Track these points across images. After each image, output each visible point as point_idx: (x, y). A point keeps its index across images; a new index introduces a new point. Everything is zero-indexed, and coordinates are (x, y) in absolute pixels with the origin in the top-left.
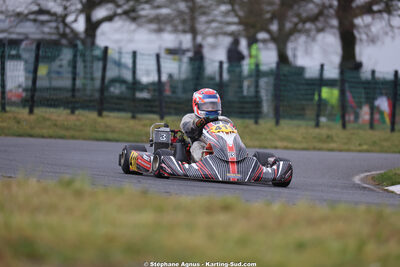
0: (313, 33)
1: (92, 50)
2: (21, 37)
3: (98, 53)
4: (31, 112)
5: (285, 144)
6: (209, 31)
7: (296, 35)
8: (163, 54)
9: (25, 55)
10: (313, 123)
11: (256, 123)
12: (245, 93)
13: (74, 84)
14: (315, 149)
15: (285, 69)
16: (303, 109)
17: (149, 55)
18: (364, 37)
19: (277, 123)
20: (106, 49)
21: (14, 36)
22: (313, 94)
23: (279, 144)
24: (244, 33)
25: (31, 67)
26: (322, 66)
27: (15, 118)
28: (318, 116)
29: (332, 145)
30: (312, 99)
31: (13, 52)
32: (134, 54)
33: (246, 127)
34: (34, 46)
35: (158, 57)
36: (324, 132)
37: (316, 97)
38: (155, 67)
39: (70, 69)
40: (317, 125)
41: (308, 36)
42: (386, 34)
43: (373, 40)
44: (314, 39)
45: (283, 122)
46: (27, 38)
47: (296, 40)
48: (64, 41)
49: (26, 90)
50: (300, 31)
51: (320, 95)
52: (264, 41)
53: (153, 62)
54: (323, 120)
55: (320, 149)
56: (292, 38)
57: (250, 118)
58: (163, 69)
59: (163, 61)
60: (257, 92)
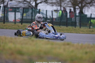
0: (89, 6)
1: (36, 10)
3: (38, 11)
4: (22, 24)
7: (85, 7)
8: (53, 11)
9: (20, 11)
12: (73, 20)
13: (32, 18)
15: (82, 15)
16: (87, 24)
17: (50, 11)
19: (80, 28)
20: (40, 9)
21: (18, 7)
23: (81, 32)
25: (22, 14)
26: (91, 14)
27: (18, 25)
28: (90, 26)
29: (93, 33)
31: (18, 10)
32: (47, 11)
33: (73, 28)
34: (23, 9)
35: (52, 11)
36: (91, 30)
38: (51, 14)
39: (31, 14)
40: (90, 28)
41: (88, 7)
44: (89, 8)
45: (82, 27)
46: (21, 7)
48: (30, 8)
49: (21, 19)
50: (86, 6)
51: (90, 21)
55: (90, 34)
56: (84, 8)
57: (74, 26)
58: (53, 14)
59: (53, 12)
60: (76, 20)
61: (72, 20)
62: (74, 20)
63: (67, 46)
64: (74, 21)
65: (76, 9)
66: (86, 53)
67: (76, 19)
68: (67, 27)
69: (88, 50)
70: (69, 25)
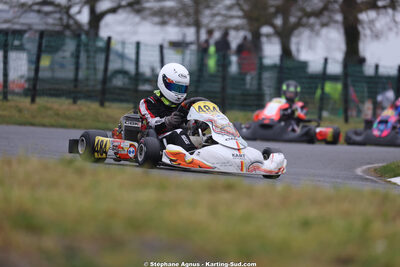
0: (317, 27)
1: (95, 41)
2: (24, 28)
3: (100, 44)
4: (33, 101)
6: (213, 25)
7: (301, 29)
8: (166, 45)
9: (28, 46)
10: (315, 117)
12: (248, 86)
13: (76, 75)
15: (289, 64)
17: (153, 46)
18: (368, 32)
20: (109, 39)
21: (17, 27)
22: (316, 88)
24: (247, 27)
25: (34, 58)
26: (326, 60)
27: (16, 107)
28: (321, 110)
30: (315, 93)
31: (17, 43)
32: (138, 44)
34: (37, 37)
35: (161, 47)
37: (319, 91)
38: (158, 59)
39: (73, 60)
41: (312, 30)
42: (390, 29)
43: (377, 36)
44: (318, 34)
46: (30, 29)
47: (300, 35)
48: (68, 33)
49: (28, 80)
50: (304, 26)
51: (323, 89)
52: (268, 36)
53: (157, 54)
54: (325, 114)
56: (296, 32)
58: (166, 60)
59: (166, 51)
60: (260, 85)
61: (245, 84)
62: (255, 82)
63: (225, 196)
64: (255, 87)
65: (264, 39)
66: (306, 224)
67: (260, 79)
69: (312, 212)
70: (233, 107)
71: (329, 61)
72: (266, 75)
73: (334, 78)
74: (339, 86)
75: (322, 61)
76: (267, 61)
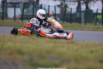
0: (95, 1)
1: (38, 5)
2: (20, 2)
3: (39, 6)
4: (22, 21)
5: (87, 29)
6: (68, 1)
8: (56, 6)
9: (21, 7)
10: (95, 24)
11: (80, 24)
12: (77, 16)
13: (33, 14)
14: (95, 31)
15: (88, 10)
16: (92, 20)
17: (53, 6)
19: (85, 24)
20: (42, 5)
21: (18, 2)
22: (95, 17)
23: (86, 29)
24: (77, 1)
25: (22, 10)
26: (97, 9)
27: (18, 22)
28: (96, 22)
29: (100, 30)
30: (95, 18)
31: (18, 6)
32: (49, 6)
33: (77, 25)
34: (23, 4)
35: (55, 7)
36: (97, 26)
37: (96, 18)
39: (32, 10)
40: (96, 25)
44: (95, 3)
45: (87, 24)
46: (21, 2)
47: (91, 3)
48: (31, 3)
49: (21, 15)
50: (92, 0)
51: (97, 17)
52: (82, 3)
53: (54, 8)
54: (97, 23)
55: (96, 31)
56: (90, 2)
57: (78, 23)
58: (56, 10)
59: (56, 8)
61: (76, 16)
62: (79, 15)
63: (71, 45)
64: (79, 17)
65: (81, 4)
66: (92, 52)
67: (80, 14)
68: (71, 23)
69: (94, 49)
70: (73, 22)
71: (98, 10)
72: (82, 13)
73: (100, 14)
74: (101, 16)
75: (96, 10)
76: (82, 10)
